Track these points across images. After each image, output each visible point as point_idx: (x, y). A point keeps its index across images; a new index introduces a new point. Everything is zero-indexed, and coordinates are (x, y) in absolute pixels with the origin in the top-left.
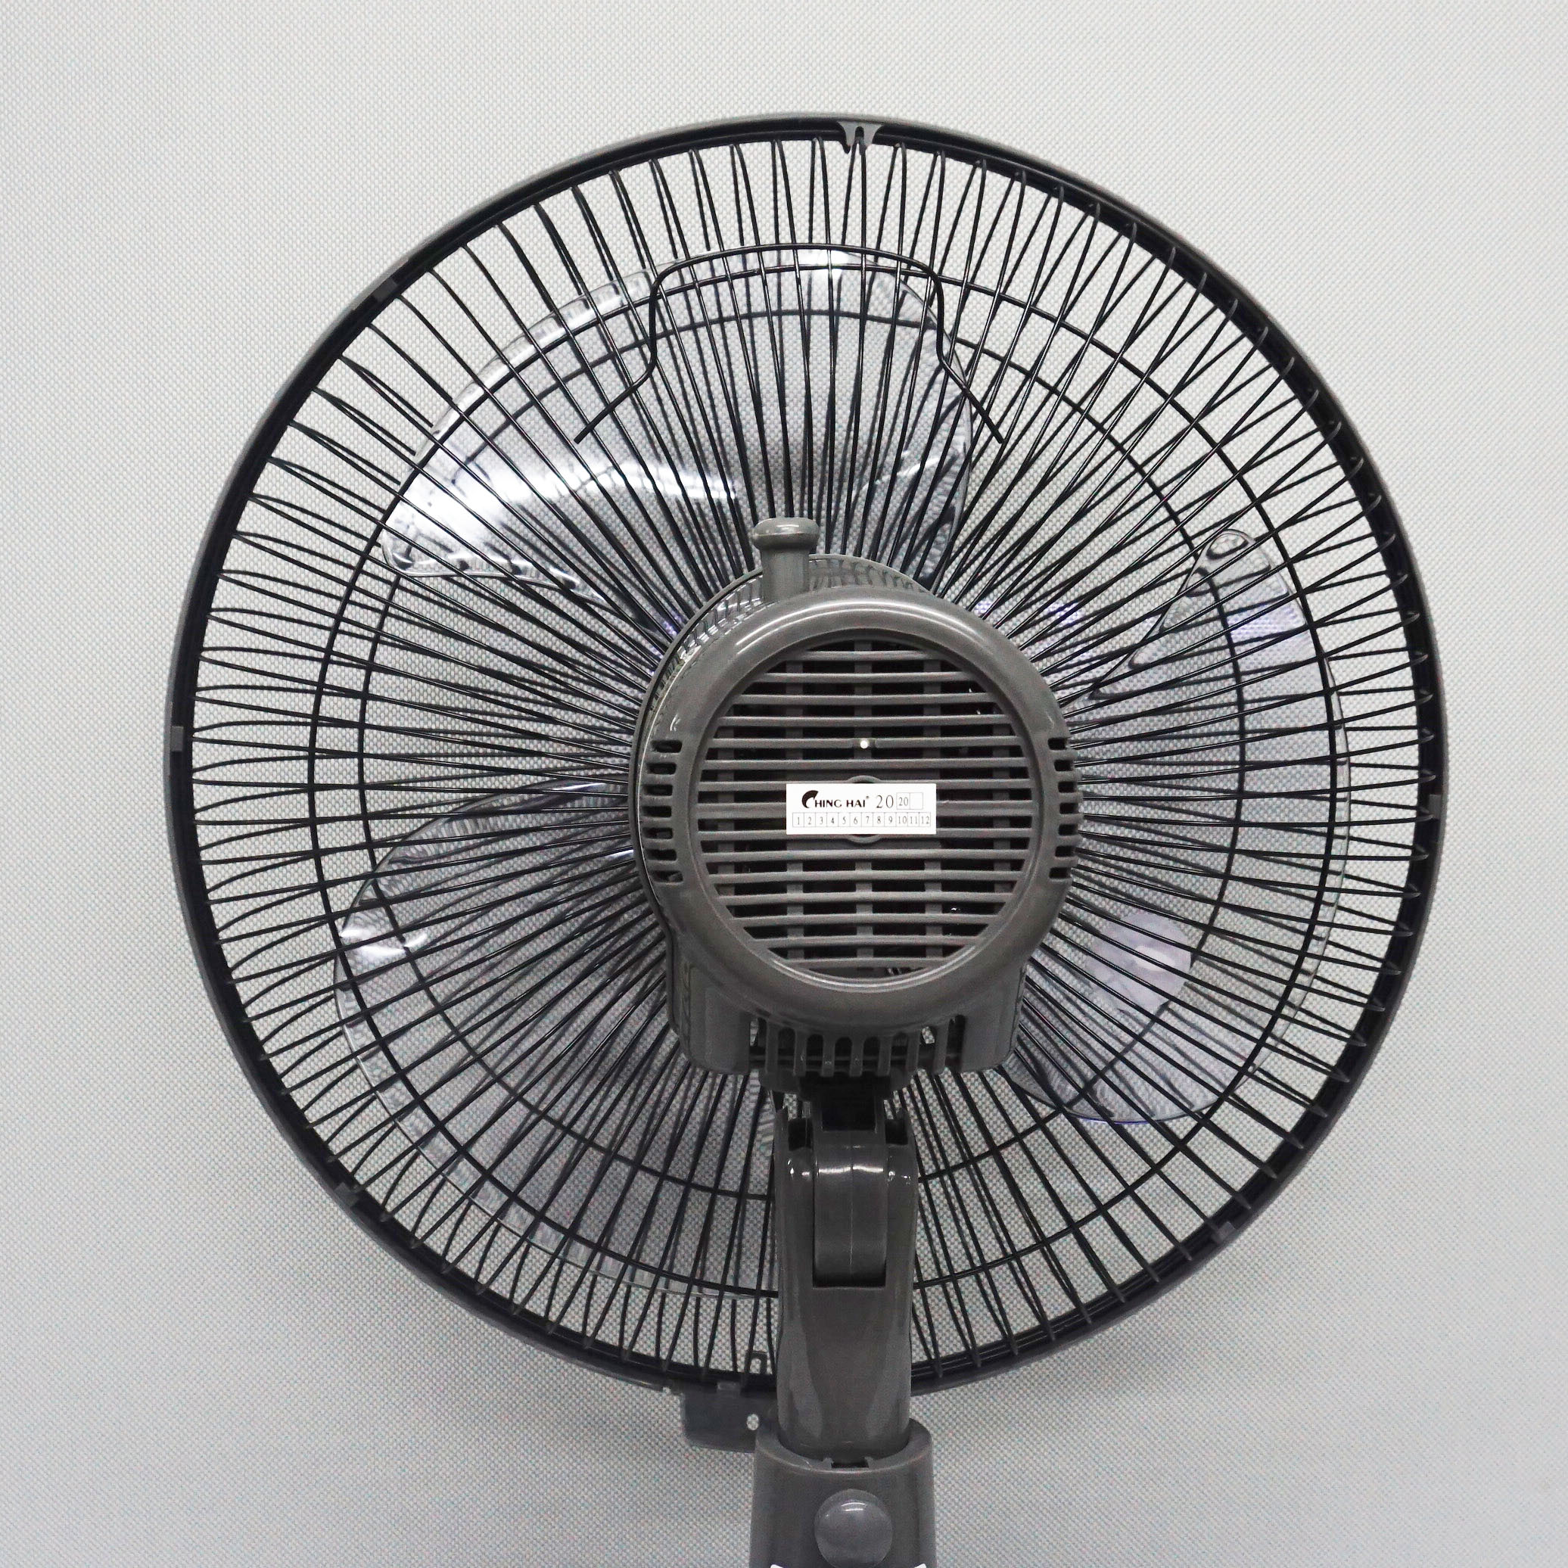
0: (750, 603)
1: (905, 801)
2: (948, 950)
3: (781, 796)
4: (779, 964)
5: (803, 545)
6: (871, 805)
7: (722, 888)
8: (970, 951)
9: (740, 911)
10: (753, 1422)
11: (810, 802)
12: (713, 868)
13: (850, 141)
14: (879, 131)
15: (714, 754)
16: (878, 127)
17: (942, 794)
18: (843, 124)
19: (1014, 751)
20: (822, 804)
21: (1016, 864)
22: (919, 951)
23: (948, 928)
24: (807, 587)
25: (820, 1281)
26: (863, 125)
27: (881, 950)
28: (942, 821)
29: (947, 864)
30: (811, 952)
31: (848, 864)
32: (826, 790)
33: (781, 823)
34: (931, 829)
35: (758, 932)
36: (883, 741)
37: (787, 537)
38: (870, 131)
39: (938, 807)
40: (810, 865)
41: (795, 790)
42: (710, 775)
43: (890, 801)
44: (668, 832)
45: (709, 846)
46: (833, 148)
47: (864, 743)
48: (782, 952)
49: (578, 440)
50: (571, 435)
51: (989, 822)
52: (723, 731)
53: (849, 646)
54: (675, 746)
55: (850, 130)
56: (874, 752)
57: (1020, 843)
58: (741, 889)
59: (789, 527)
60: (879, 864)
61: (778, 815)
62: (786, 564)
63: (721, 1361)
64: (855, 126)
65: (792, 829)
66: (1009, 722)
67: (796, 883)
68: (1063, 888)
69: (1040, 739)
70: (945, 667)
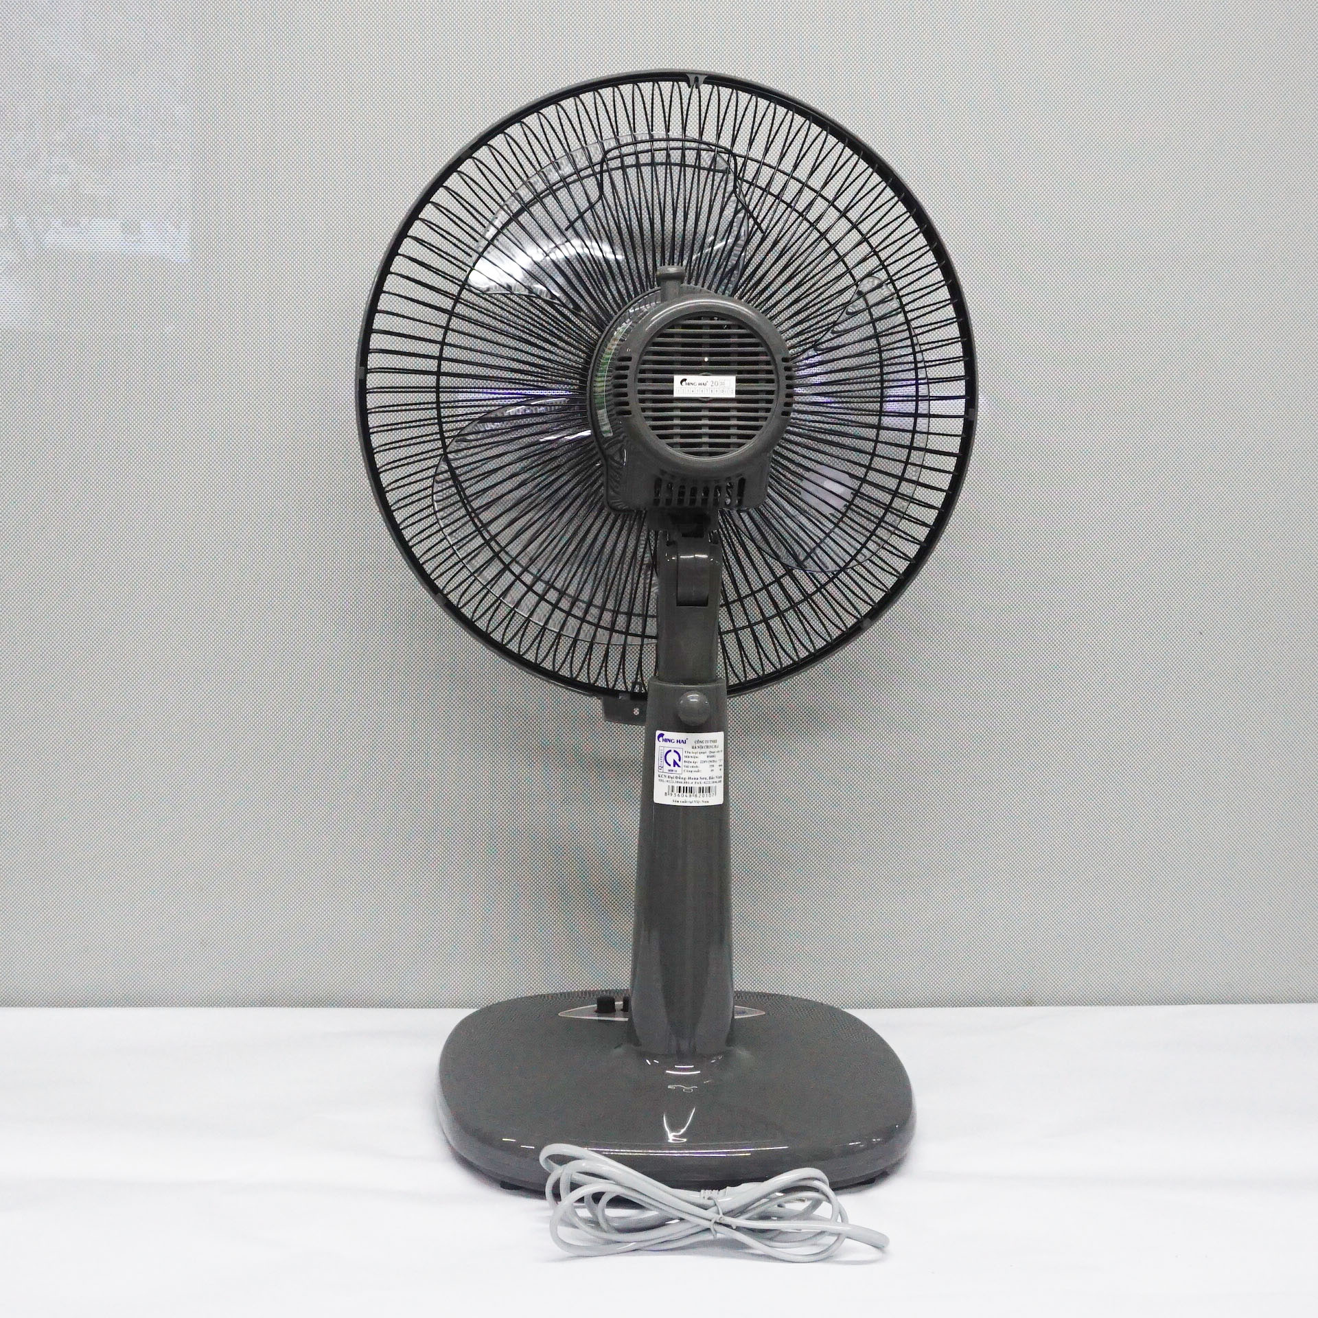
0: (646, 307)
1: (723, 384)
2: (740, 445)
3: (672, 381)
4: (669, 448)
5: (678, 277)
6: (709, 385)
7: (647, 418)
8: (749, 445)
9: (654, 428)
10: (636, 712)
11: (684, 383)
12: (644, 410)
13: (692, 82)
14: (706, 78)
15: (645, 362)
16: (706, 76)
17: (738, 381)
18: (688, 75)
19: (768, 363)
20: (688, 384)
21: (768, 410)
22: (727, 445)
23: (740, 437)
24: (682, 295)
25: (680, 604)
26: (698, 76)
27: (711, 445)
28: (738, 392)
29: (739, 410)
30: (683, 445)
31: (699, 409)
32: (690, 378)
33: (671, 392)
34: (733, 395)
35: (661, 437)
36: (714, 358)
37: (671, 274)
38: (702, 79)
39: (736, 387)
40: (683, 409)
41: (677, 378)
42: (643, 371)
43: (716, 384)
44: (625, 395)
45: (642, 401)
46: (683, 85)
47: (706, 359)
48: (671, 445)
49: (567, 229)
50: (563, 227)
51: (756, 392)
52: (649, 353)
53: (699, 319)
54: (629, 359)
55: (692, 78)
56: (710, 363)
57: (770, 401)
58: (655, 419)
59: (672, 270)
60: (711, 409)
61: (671, 388)
62: (671, 286)
63: (620, 686)
64: (694, 76)
65: (676, 394)
66: (766, 350)
67: (677, 417)
68: (787, 420)
69: (778, 358)
70: (740, 328)
